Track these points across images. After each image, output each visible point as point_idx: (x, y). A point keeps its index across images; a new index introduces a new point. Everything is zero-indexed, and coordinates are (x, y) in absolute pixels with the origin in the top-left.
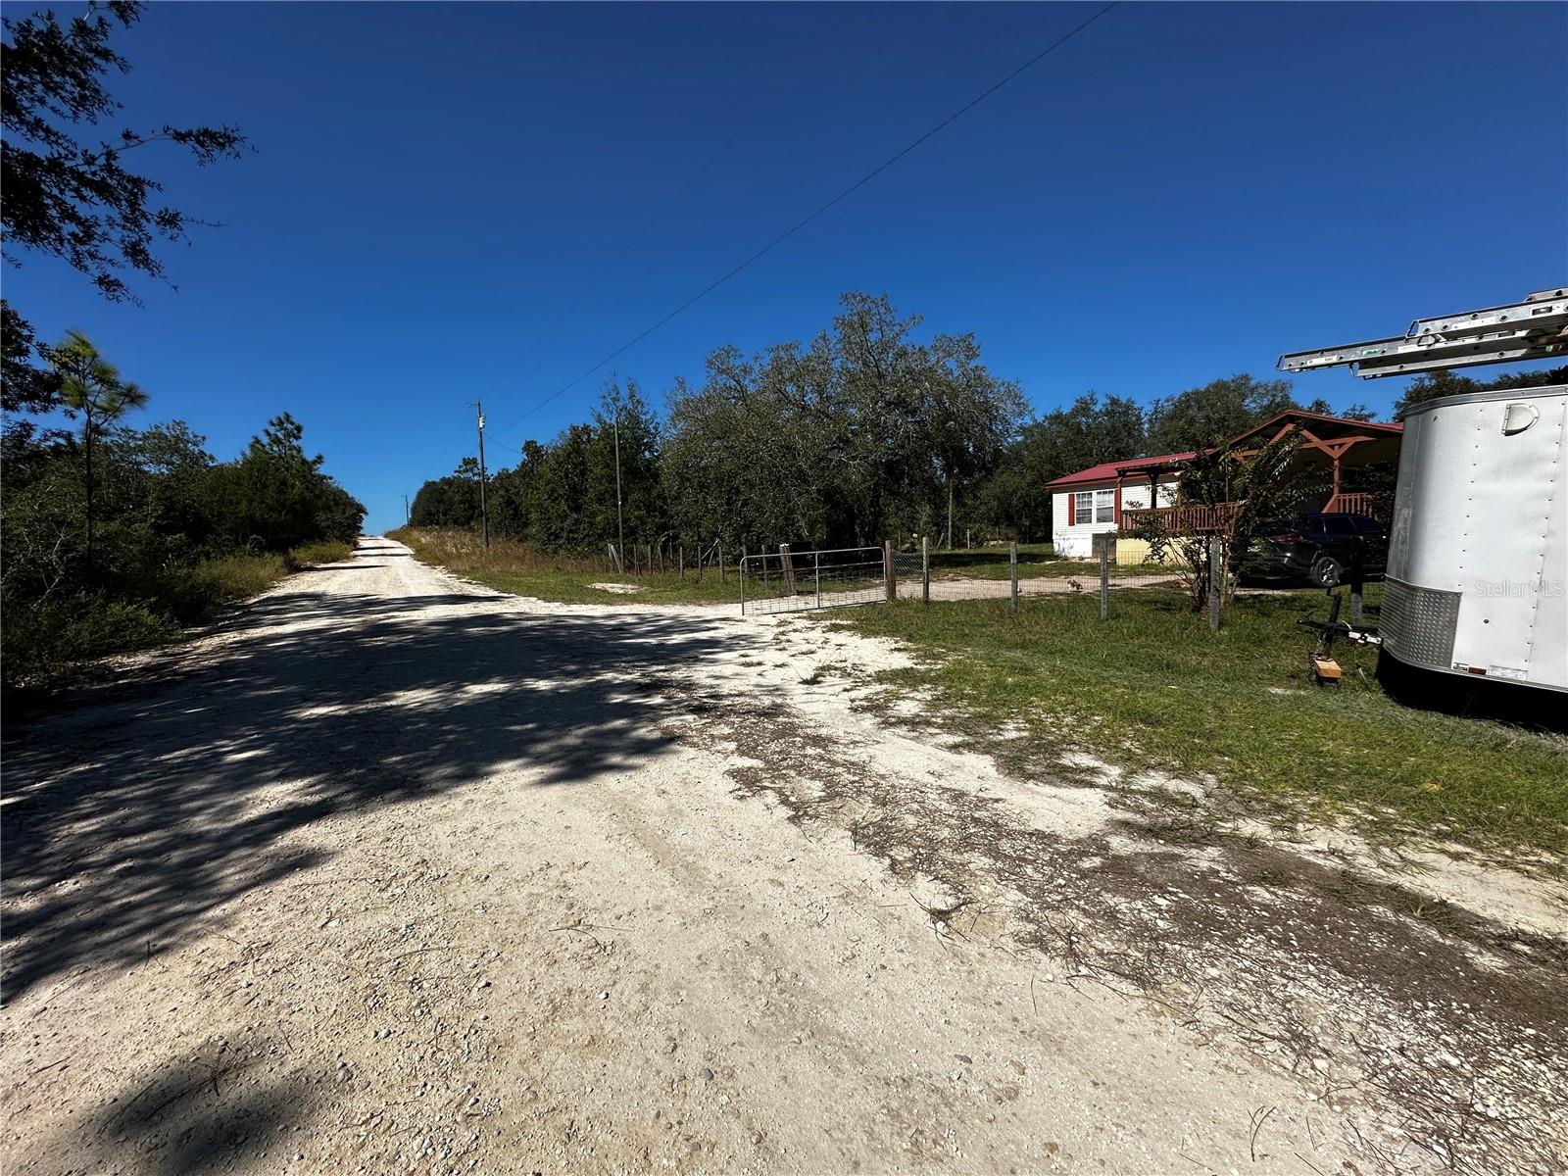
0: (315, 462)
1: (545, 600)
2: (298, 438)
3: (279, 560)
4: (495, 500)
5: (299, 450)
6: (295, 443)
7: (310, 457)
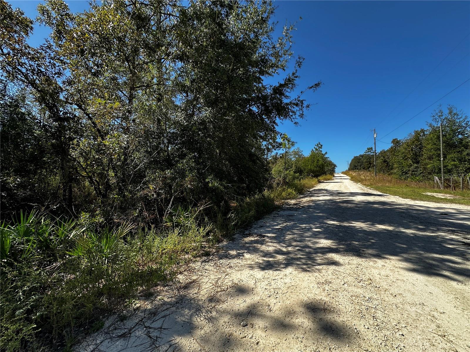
0: (325, 154)
1: (402, 197)
2: (321, 148)
3: (316, 180)
4: (379, 161)
5: (321, 151)
6: (321, 149)
7: (323, 153)
